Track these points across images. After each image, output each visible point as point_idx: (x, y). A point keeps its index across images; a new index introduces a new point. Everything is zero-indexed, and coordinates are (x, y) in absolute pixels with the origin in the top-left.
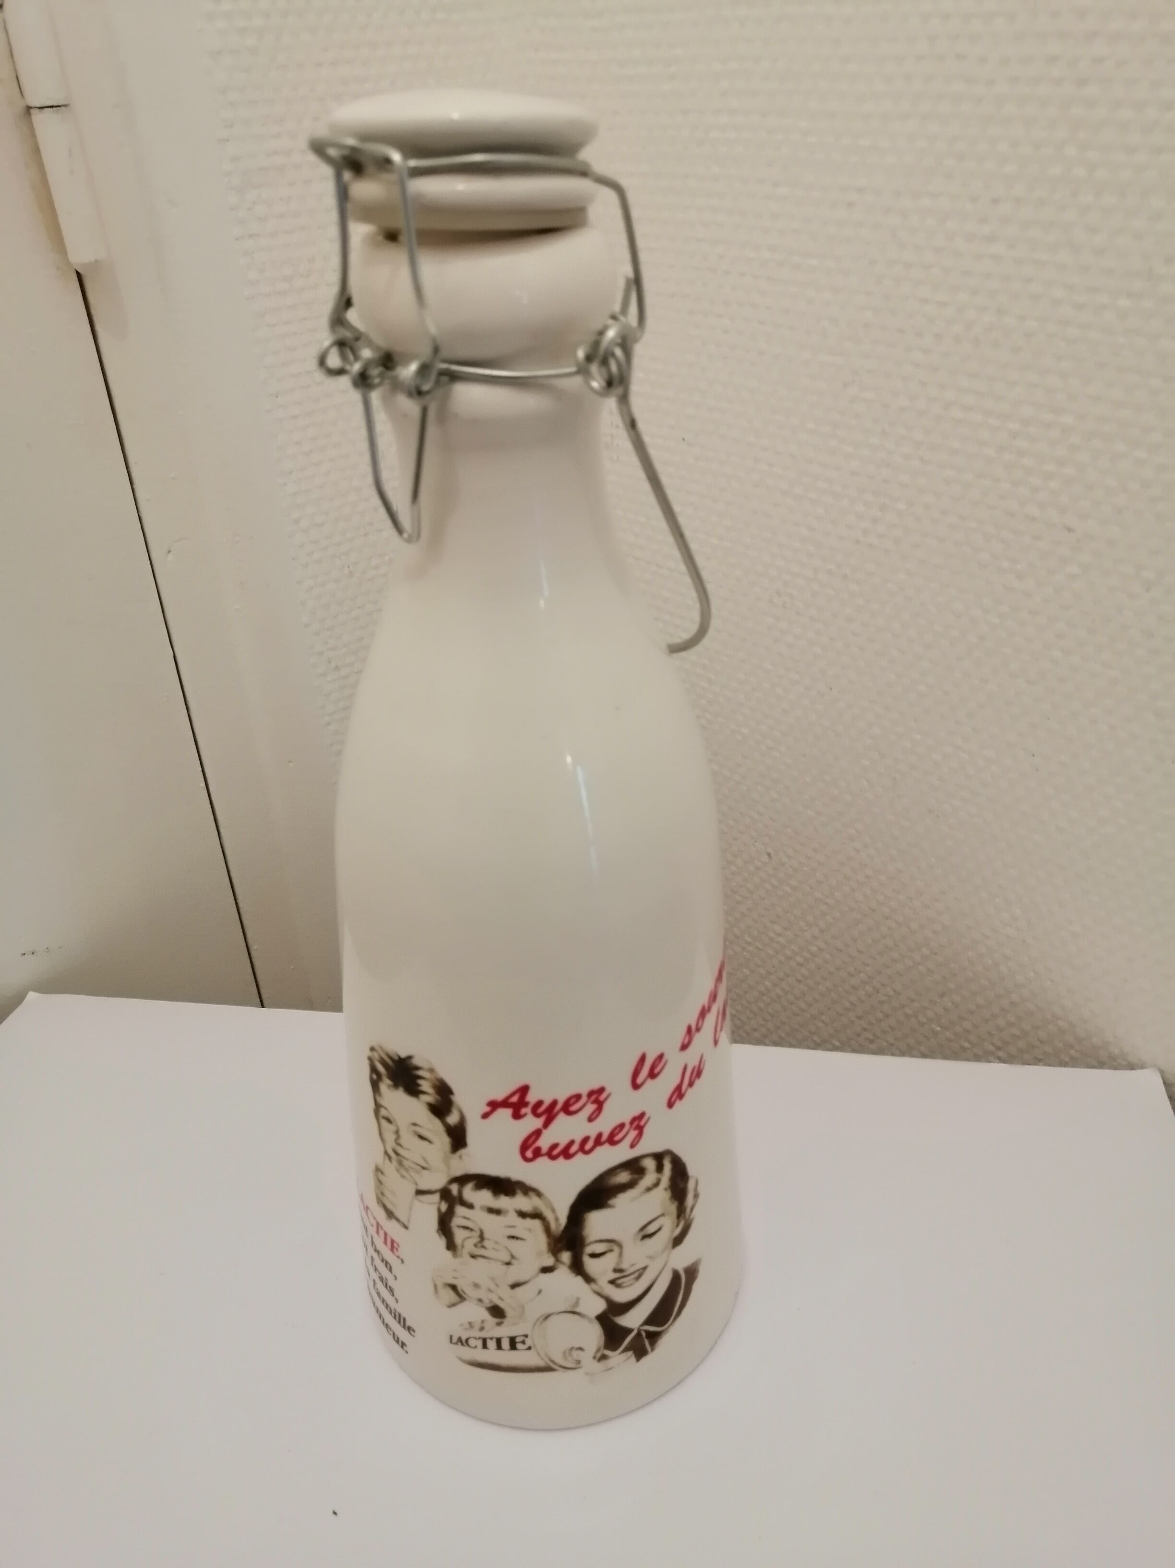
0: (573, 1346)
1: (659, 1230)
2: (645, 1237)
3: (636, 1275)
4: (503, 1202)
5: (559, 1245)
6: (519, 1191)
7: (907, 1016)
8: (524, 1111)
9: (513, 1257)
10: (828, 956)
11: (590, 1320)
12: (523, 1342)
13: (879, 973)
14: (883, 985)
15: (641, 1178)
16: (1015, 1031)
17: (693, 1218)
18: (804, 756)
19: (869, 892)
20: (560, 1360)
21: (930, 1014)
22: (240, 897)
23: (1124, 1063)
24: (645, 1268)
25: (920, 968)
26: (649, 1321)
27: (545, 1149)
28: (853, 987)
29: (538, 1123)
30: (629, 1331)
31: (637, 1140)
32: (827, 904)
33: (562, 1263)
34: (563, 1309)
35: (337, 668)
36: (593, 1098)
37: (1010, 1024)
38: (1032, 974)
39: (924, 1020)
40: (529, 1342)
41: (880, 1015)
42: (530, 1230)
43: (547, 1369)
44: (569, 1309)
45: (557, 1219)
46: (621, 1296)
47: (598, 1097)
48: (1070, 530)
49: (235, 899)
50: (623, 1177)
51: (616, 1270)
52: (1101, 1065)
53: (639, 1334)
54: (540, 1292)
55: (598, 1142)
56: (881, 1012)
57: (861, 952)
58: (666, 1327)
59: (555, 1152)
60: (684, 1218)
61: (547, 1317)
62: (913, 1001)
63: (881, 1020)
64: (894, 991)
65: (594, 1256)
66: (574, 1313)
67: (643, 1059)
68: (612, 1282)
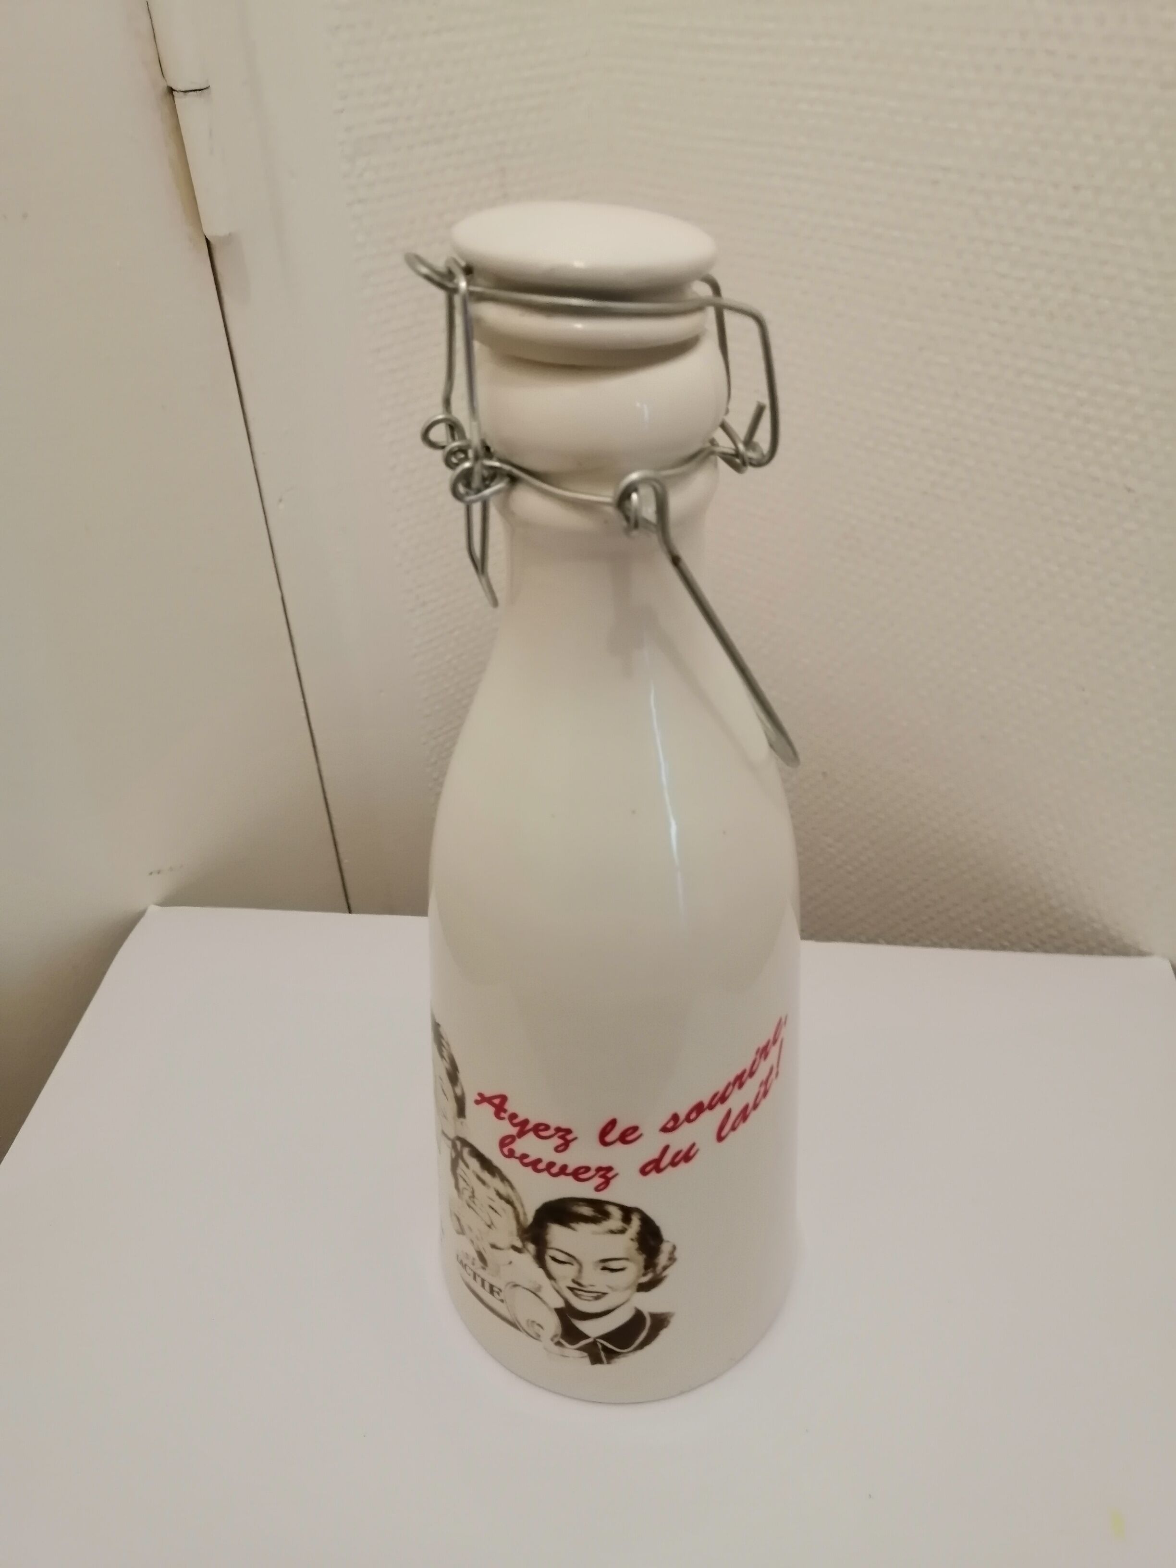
0: (535, 1320)
1: (622, 1269)
2: (604, 1269)
3: (595, 1295)
4: (486, 1176)
5: (526, 1236)
6: (497, 1174)
8: (503, 1115)
9: (492, 1224)
11: (550, 1308)
12: (498, 1294)
15: (605, 1220)
17: (665, 1277)
20: (524, 1324)
24: (604, 1294)
26: (607, 1337)
27: (518, 1154)
29: (514, 1131)
30: (587, 1337)
31: (602, 1187)
33: (528, 1251)
34: (527, 1287)
36: (560, 1134)
40: (502, 1296)
42: (504, 1210)
43: (514, 1324)
44: (533, 1290)
45: (525, 1214)
46: (581, 1305)
47: (565, 1137)
50: (586, 1211)
51: (574, 1281)
53: (594, 1343)
54: (510, 1263)
55: (563, 1170)
58: (625, 1351)
59: (526, 1161)
60: (654, 1271)
61: (516, 1286)
65: (554, 1259)
66: (534, 1293)
67: (613, 1123)
68: (571, 1289)
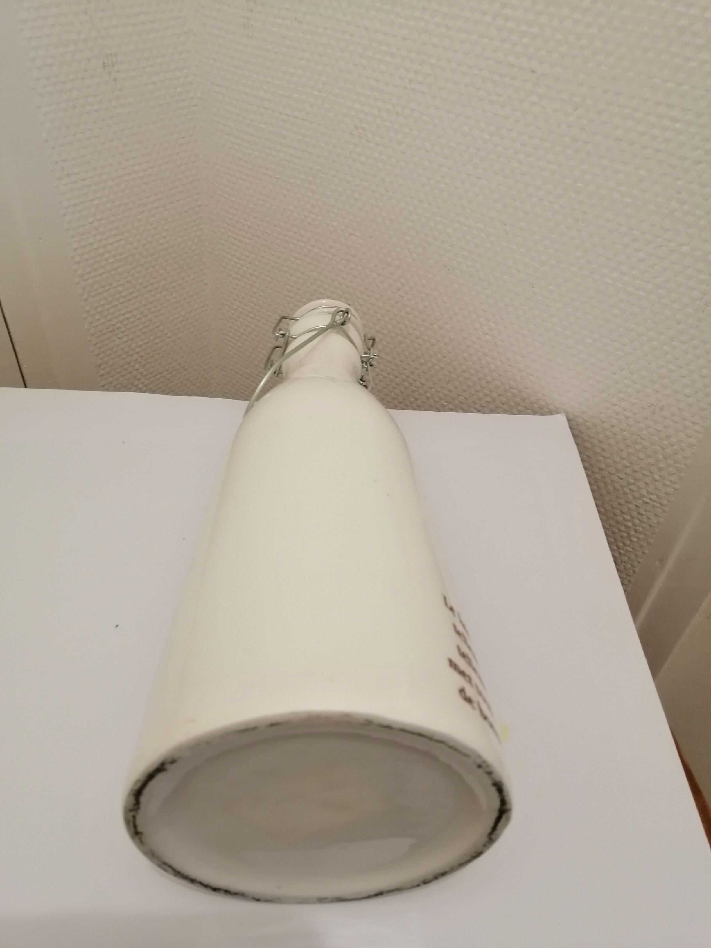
7: (428, 398)
10: (383, 366)
13: (412, 373)
14: (415, 381)
16: (488, 399)
18: (371, 237)
19: (407, 322)
21: (441, 395)
22: (12, 331)
23: (547, 410)
25: (436, 367)
28: (398, 384)
32: (382, 333)
35: (69, 175)
37: (486, 395)
38: (499, 363)
39: (437, 399)
41: (412, 399)
48: (533, 72)
49: (9, 333)
52: (535, 413)
56: (413, 397)
57: (402, 361)
62: (431, 388)
63: (413, 403)
64: (421, 384)
